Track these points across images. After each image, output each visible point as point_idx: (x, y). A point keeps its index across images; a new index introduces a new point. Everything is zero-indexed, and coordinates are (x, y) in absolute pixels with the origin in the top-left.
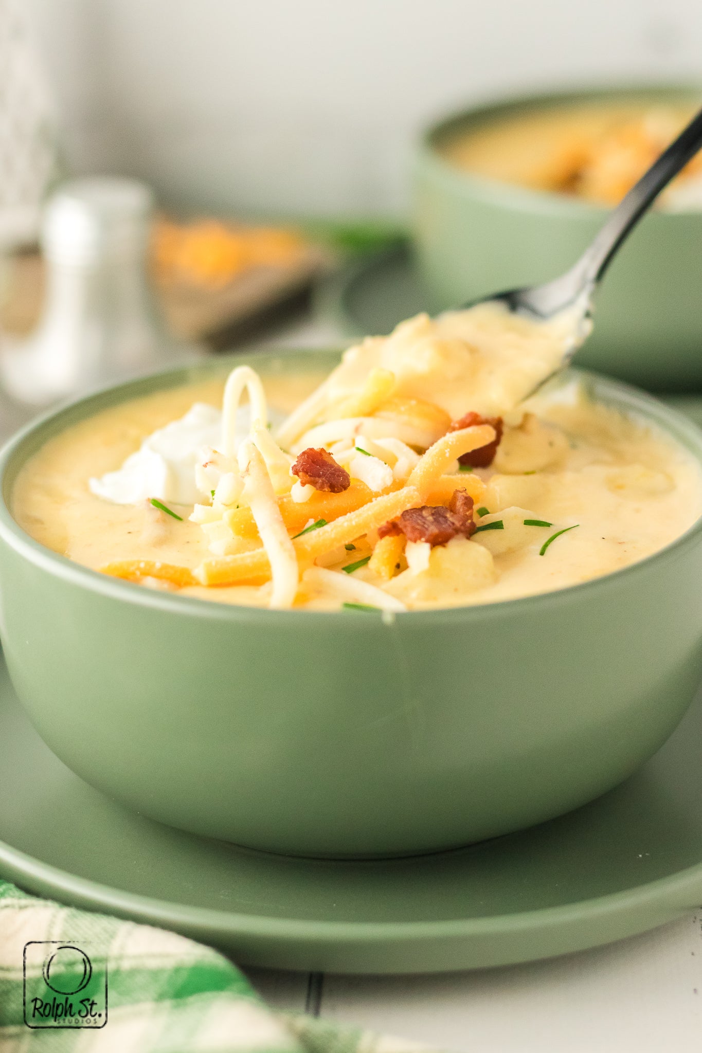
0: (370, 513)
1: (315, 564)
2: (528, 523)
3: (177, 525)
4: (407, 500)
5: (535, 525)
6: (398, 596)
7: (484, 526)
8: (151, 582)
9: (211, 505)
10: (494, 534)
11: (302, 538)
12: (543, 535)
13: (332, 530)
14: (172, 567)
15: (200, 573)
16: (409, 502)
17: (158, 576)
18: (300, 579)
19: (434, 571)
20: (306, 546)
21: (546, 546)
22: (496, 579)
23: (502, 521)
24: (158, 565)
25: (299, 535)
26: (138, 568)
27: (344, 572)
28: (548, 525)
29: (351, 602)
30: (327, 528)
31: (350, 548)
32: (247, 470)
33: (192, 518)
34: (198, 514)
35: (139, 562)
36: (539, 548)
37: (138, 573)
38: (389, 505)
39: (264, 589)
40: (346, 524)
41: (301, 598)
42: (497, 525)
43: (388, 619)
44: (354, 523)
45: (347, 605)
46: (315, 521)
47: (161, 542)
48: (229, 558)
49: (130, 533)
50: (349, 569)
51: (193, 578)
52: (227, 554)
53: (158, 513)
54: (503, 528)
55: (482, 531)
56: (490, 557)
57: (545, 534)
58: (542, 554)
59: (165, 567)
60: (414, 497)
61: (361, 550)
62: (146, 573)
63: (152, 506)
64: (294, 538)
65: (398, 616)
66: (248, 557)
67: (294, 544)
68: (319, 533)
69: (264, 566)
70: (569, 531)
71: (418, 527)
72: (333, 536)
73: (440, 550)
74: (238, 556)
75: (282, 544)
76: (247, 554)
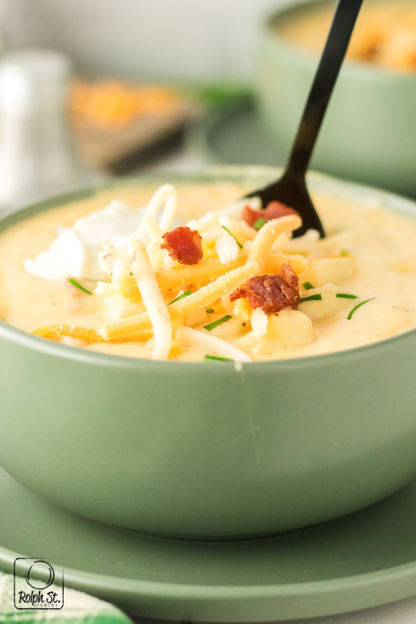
0: (223, 283)
1: (185, 324)
2: (339, 296)
3: (88, 298)
4: (250, 272)
5: (344, 298)
6: (247, 351)
7: (307, 298)
8: (67, 341)
9: (110, 282)
10: (313, 304)
11: (175, 304)
12: (350, 304)
13: (197, 297)
14: (83, 329)
15: (103, 332)
16: (251, 273)
17: (73, 336)
18: (174, 337)
19: (271, 334)
20: (178, 309)
21: (352, 312)
22: (315, 339)
23: (320, 294)
24: (73, 327)
25: (173, 302)
26: (59, 330)
27: (205, 330)
28: (353, 297)
29: (211, 354)
30: (193, 295)
31: (210, 311)
32: (134, 257)
33: (97, 291)
34: (100, 289)
35: (59, 325)
36: (347, 315)
37: (58, 333)
38: (237, 276)
39: (148, 344)
40: (206, 292)
41: (175, 351)
42: (317, 297)
43: (238, 367)
44: (212, 291)
45: (208, 357)
46: (184, 292)
47: (77, 312)
48: (123, 321)
49: (53, 304)
50: (209, 328)
51: (99, 337)
52: (122, 318)
53: (75, 290)
54: (321, 299)
55: (305, 301)
56: (310, 323)
57: (352, 304)
58: (349, 318)
59: (77, 329)
60: (255, 269)
61: (217, 313)
62: (65, 333)
63: (70, 284)
64: (170, 304)
65: (245, 366)
66: (137, 319)
67: (168, 308)
68: (187, 299)
69: (148, 325)
70: (367, 302)
71: (259, 297)
72: (197, 301)
73: (273, 317)
74: (130, 318)
75: (159, 310)
76: (136, 316)
